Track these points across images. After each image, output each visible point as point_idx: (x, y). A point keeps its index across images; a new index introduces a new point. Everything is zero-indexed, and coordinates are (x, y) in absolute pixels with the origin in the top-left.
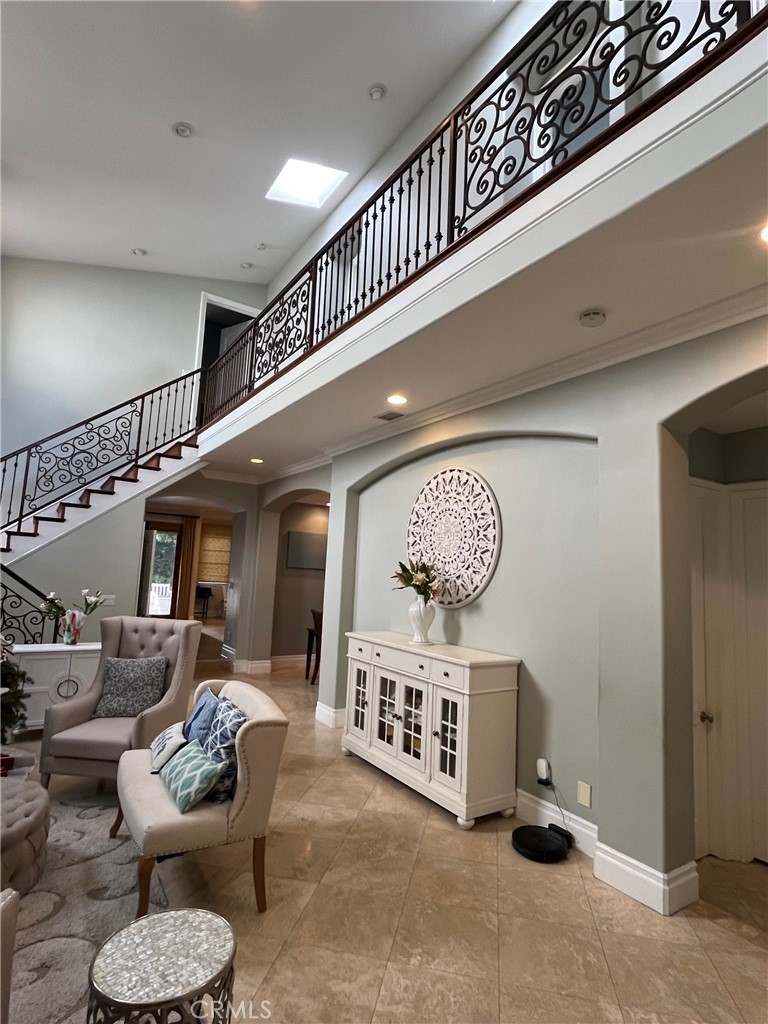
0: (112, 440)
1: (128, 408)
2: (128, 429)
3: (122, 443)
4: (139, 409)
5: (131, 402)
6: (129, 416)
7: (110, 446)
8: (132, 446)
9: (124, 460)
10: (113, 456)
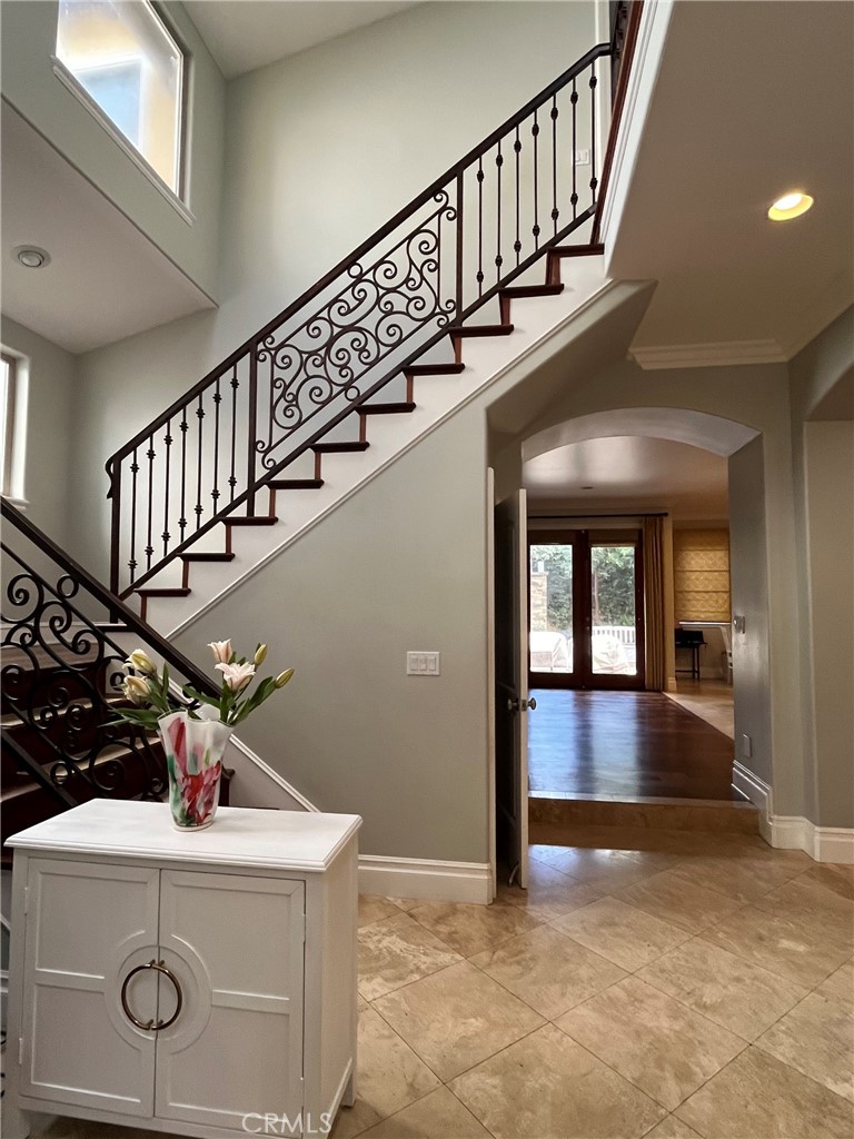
0: (403, 289)
1: (431, 206)
2: (434, 256)
3: (424, 292)
4: (453, 203)
5: (435, 190)
6: (432, 226)
7: (399, 302)
8: (449, 292)
9: (432, 328)
10: (407, 325)
